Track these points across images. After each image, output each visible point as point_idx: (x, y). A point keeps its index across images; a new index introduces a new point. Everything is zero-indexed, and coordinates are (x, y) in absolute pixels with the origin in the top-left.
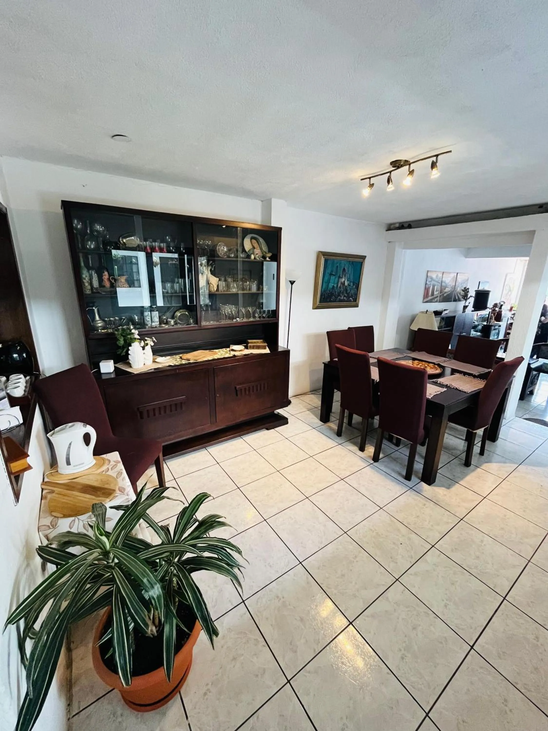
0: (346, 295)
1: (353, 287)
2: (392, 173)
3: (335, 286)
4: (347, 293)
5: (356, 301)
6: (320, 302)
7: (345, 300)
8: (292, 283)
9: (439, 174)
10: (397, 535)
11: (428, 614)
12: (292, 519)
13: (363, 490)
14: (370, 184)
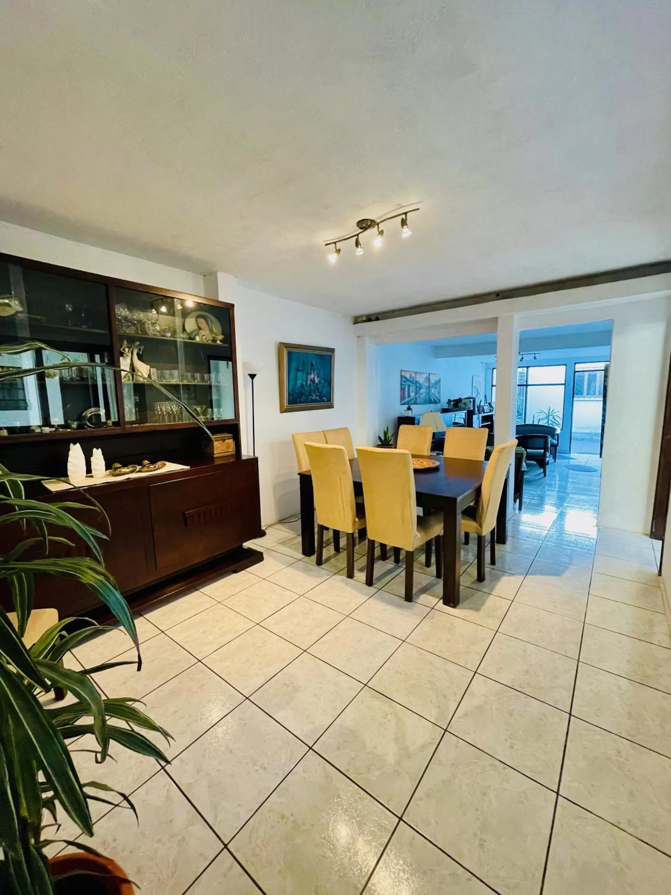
0: (318, 394)
1: (324, 384)
2: (360, 235)
3: (304, 383)
4: (318, 392)
5: (330, 401)
6: (289, 404)
7: (317, 400)
8: (252, 376)
9: (410, 233)
10: (431, 671)
11: (495, 766)
12: (289, 686)
13: (376, 624)
14: (336, 250)
